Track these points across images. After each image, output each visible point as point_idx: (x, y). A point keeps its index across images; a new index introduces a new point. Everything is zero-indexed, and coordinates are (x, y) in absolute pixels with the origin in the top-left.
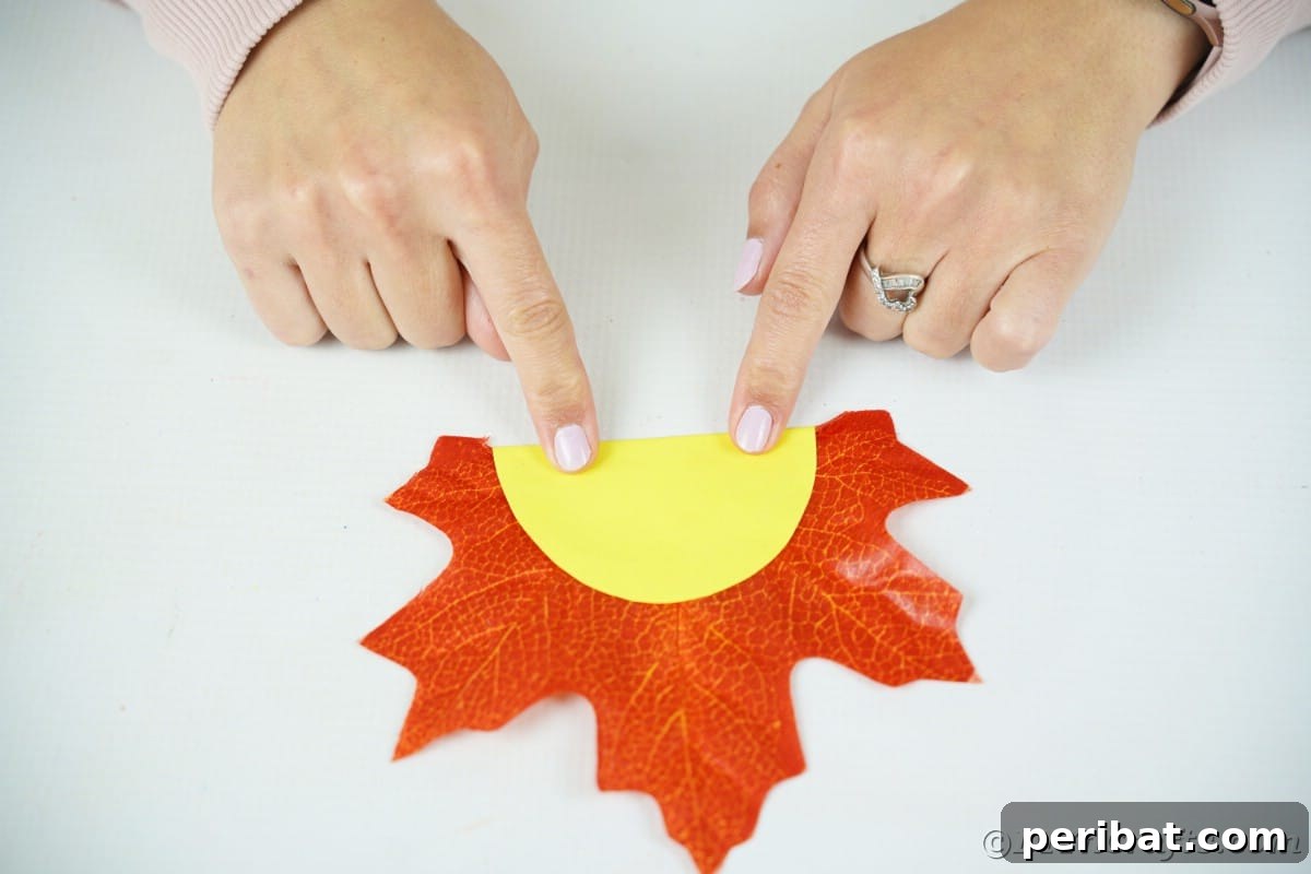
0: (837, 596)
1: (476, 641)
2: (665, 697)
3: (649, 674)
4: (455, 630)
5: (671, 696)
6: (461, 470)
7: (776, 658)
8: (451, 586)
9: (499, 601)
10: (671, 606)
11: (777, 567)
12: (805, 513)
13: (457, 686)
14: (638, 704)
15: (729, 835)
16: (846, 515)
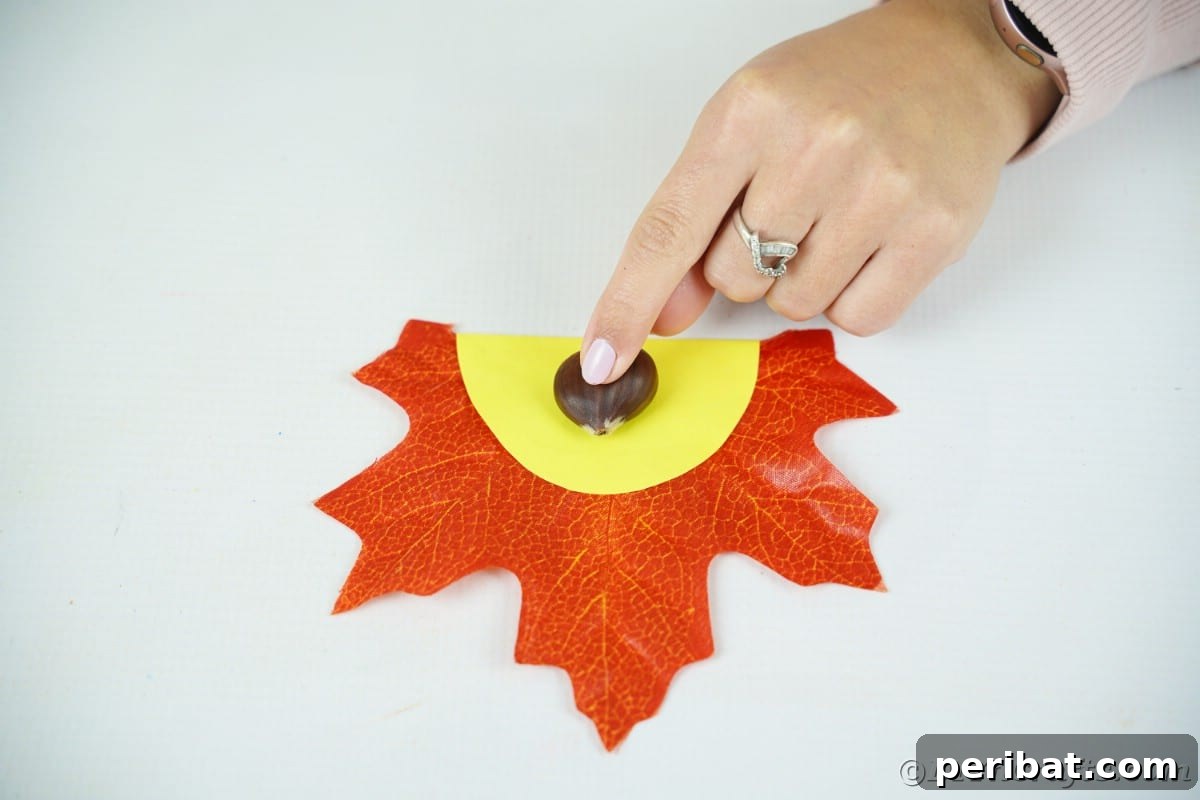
0: (761, 499)
1: (422, 512)
2: (590, 580)
3: (577, 558)
4: (403, 500)
5: (596, 580)
6: (426, 353)
7: (698, 550)
8: (404, 459)
9: (447, 477)
10: (605, 497)
11: (708, 468)
12: (741, 420)
13: (399, 552)
14: (564, 585)
15: (635, 711)
16: (778, 425)
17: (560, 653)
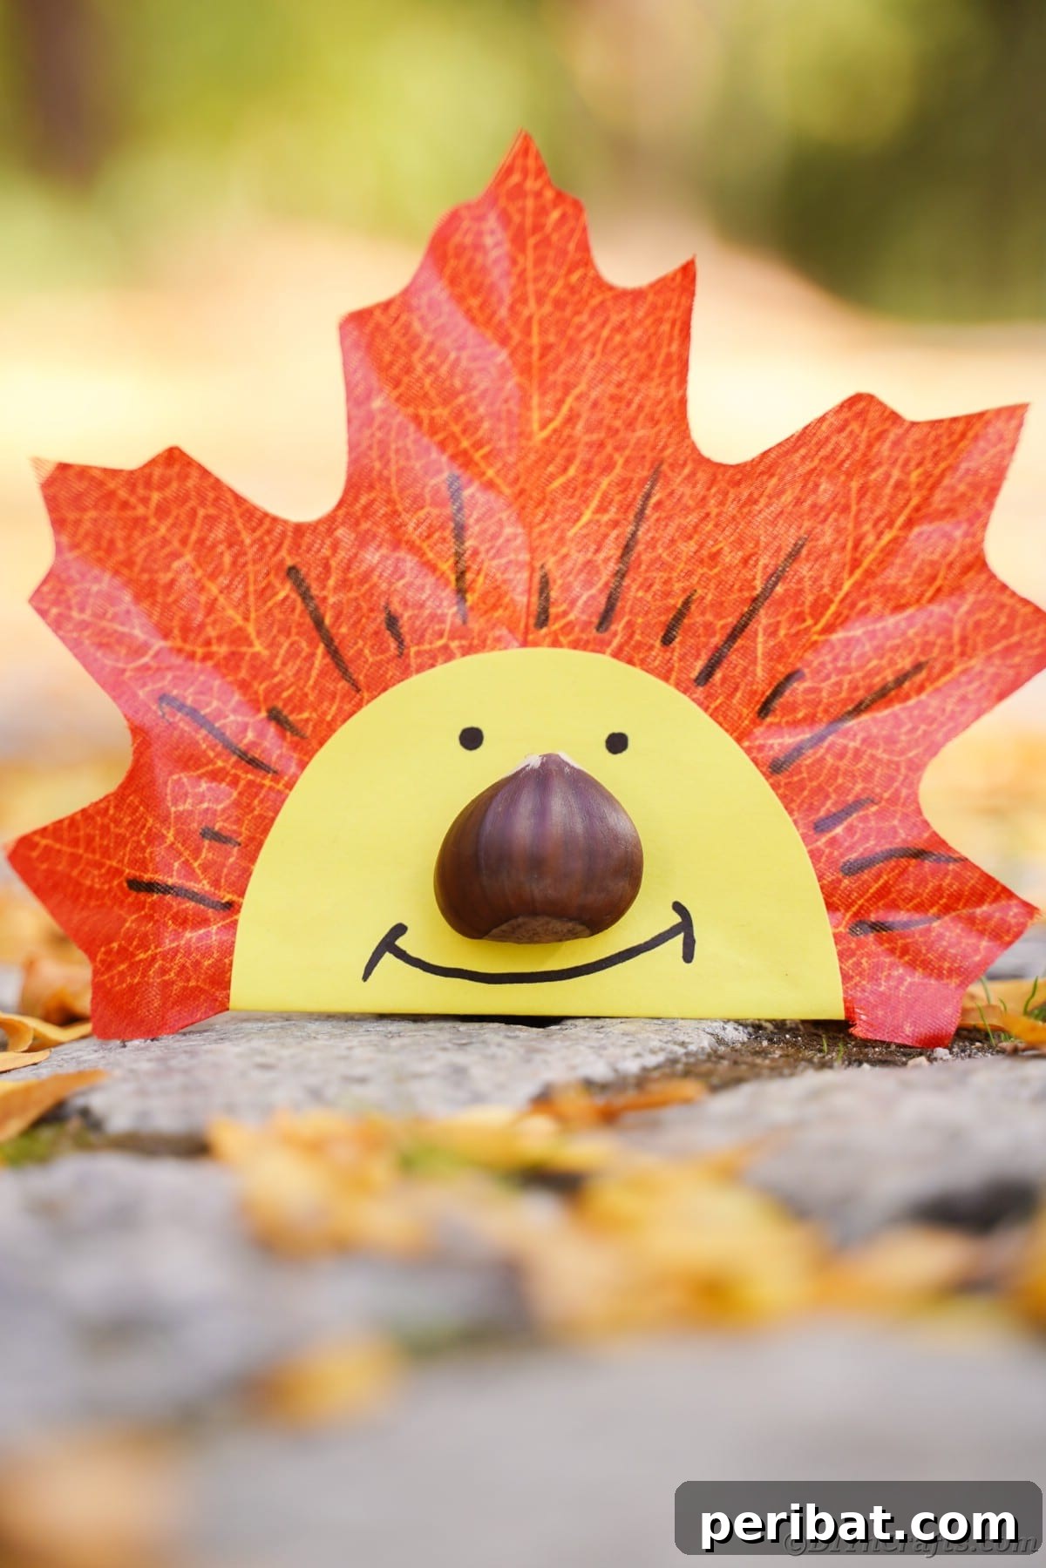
0: (244, 649)
1: (881, 617)
2: (565, 470)
3: (587, 516)
4: (918, 641)
5: (551, 469)
6: (901, 979)
7: (362, 526)
8: (923, 727)
9: (839, 684)
10: (536, 644)
11: (340, 709)
12: (273, 820)
14: (610, 457)
15: (481, 218)
16: (201, 798)
17: (615, 319)
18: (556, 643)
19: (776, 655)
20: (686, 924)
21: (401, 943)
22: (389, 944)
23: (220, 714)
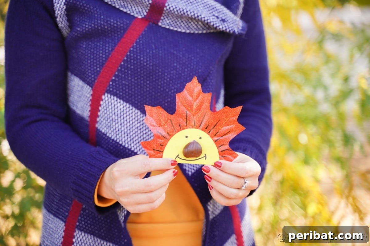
0: (165, 126)
4: (230, 129)
7: (177, 116)
11: (174, 133)
12: (167, 144)
16: (160, 141)
18: (195, 128)
19: (216, 130)
20: (206, 156)
21: (179, 156)
22: (178, 156)
23: (162, 133)
